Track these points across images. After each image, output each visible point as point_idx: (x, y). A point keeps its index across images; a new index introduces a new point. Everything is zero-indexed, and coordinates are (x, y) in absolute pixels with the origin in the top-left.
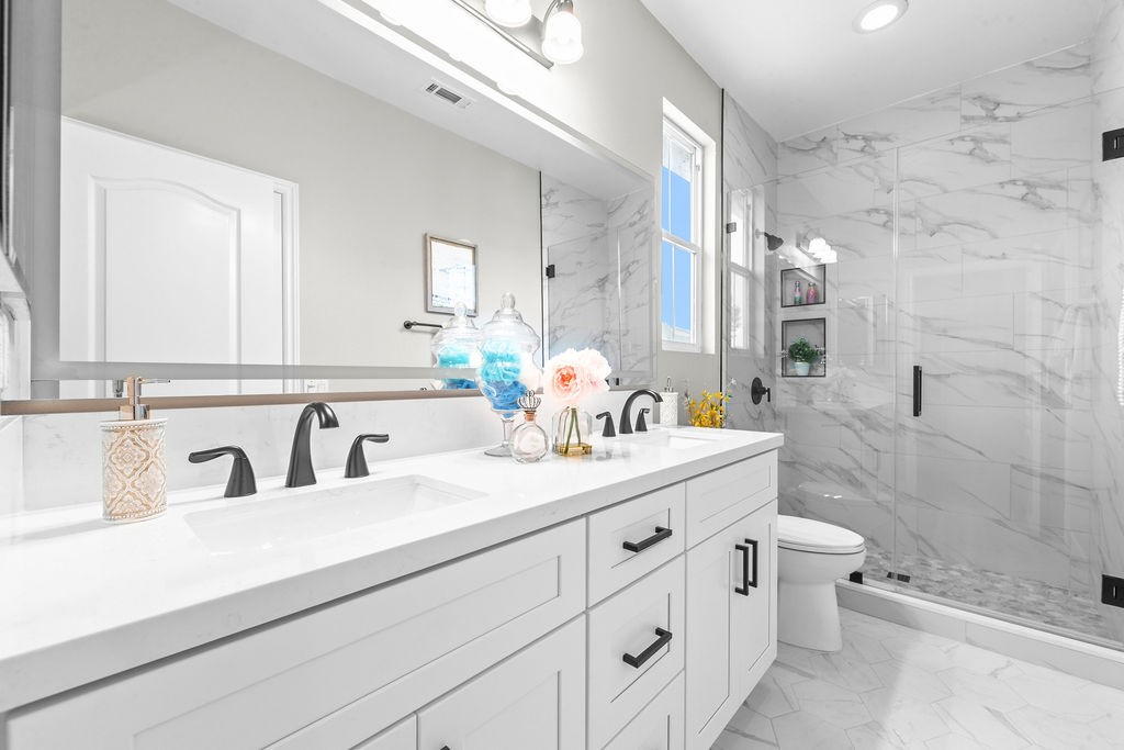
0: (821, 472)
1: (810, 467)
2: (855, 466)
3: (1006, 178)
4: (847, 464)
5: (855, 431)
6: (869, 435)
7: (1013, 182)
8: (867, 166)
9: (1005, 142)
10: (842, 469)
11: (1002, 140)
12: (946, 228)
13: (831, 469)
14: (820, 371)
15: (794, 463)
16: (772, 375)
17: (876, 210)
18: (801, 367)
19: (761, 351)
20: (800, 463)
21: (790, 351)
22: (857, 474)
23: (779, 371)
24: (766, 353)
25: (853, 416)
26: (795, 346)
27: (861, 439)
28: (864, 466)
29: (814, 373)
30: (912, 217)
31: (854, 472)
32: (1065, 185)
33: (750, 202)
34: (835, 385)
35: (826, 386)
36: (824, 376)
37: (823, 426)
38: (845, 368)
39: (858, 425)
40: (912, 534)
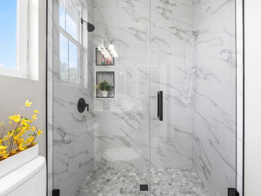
0: (112, 139)
1: (108, 138)
2: (126, 135)
3: (171, 26)
4: (123, 135)
5: (126, 120)
6: (131, 122)
7: (173, 28)
8: (130, 9)
9: (171, 13)
10: (121, 137)
11: (170, 12)
12: (155, 40)
13: (117, 138)
14: (113, 95)
15: (102, 137)
16: (92, 97)
17: (133, 29)
18: (105, 93)
19: (86, 85)
20: (104, 137)
21: (100, 86)
22: (127, 139)
23: (95, 95)
24: (88, 86)
25: (125, 114)
26: (102, 83)
27: (128, 123)
28: (129, 134)
29: (110, 96)
30: (145, 34)
31: (125, 138)
32: (186, 32)
33: (80, 9)
34: (117, 100)
35: (114, 101)
36: (114, 97)
37: (113, 119)
38: (120, 94)
39: (127, 118)
40: (145, 159)
